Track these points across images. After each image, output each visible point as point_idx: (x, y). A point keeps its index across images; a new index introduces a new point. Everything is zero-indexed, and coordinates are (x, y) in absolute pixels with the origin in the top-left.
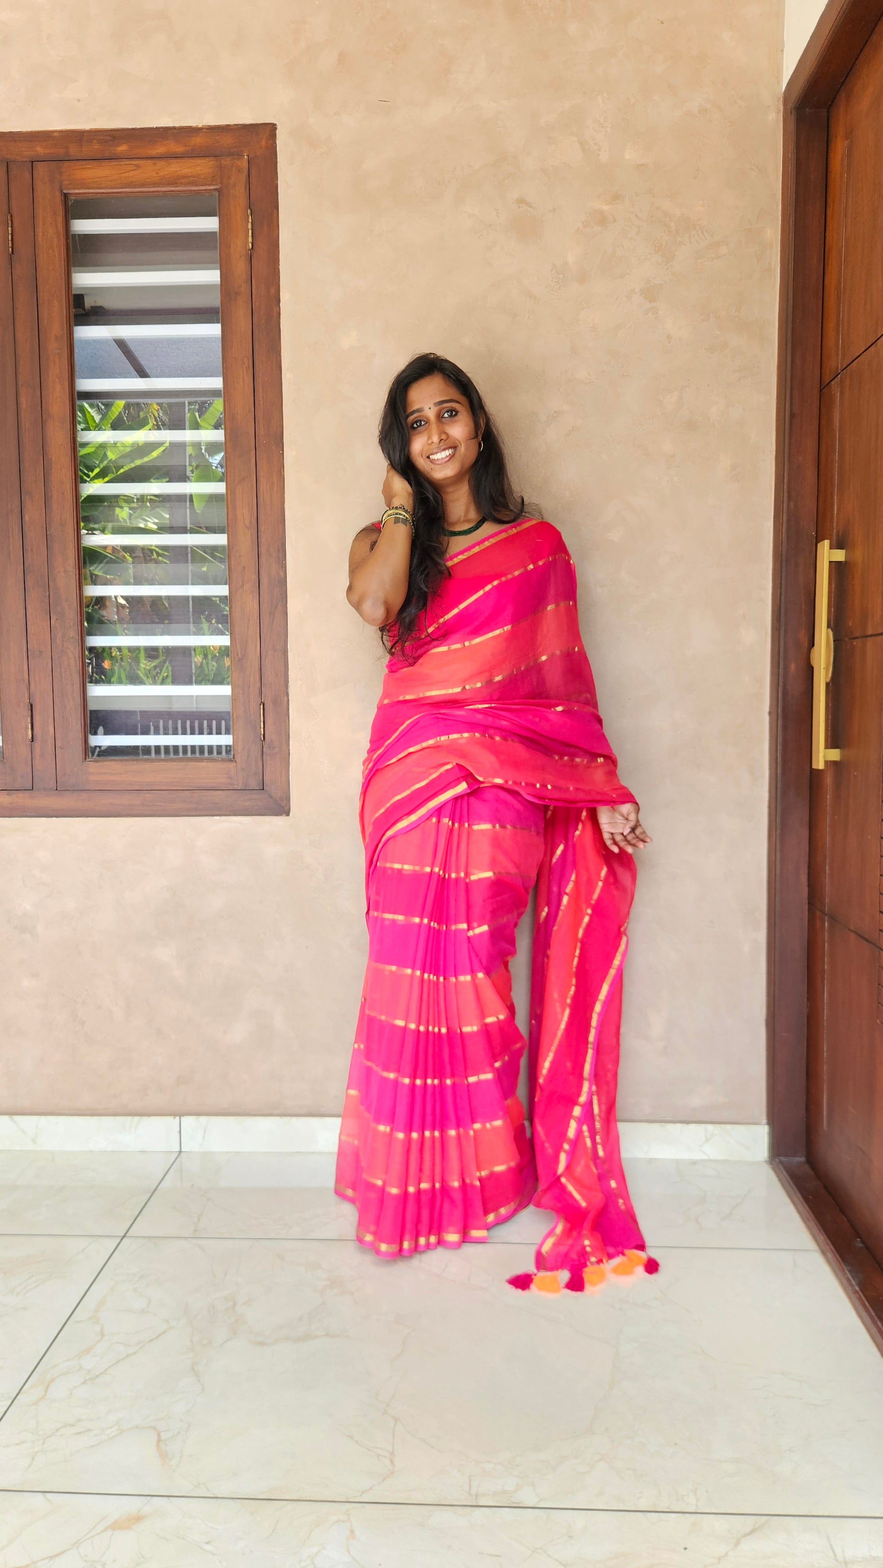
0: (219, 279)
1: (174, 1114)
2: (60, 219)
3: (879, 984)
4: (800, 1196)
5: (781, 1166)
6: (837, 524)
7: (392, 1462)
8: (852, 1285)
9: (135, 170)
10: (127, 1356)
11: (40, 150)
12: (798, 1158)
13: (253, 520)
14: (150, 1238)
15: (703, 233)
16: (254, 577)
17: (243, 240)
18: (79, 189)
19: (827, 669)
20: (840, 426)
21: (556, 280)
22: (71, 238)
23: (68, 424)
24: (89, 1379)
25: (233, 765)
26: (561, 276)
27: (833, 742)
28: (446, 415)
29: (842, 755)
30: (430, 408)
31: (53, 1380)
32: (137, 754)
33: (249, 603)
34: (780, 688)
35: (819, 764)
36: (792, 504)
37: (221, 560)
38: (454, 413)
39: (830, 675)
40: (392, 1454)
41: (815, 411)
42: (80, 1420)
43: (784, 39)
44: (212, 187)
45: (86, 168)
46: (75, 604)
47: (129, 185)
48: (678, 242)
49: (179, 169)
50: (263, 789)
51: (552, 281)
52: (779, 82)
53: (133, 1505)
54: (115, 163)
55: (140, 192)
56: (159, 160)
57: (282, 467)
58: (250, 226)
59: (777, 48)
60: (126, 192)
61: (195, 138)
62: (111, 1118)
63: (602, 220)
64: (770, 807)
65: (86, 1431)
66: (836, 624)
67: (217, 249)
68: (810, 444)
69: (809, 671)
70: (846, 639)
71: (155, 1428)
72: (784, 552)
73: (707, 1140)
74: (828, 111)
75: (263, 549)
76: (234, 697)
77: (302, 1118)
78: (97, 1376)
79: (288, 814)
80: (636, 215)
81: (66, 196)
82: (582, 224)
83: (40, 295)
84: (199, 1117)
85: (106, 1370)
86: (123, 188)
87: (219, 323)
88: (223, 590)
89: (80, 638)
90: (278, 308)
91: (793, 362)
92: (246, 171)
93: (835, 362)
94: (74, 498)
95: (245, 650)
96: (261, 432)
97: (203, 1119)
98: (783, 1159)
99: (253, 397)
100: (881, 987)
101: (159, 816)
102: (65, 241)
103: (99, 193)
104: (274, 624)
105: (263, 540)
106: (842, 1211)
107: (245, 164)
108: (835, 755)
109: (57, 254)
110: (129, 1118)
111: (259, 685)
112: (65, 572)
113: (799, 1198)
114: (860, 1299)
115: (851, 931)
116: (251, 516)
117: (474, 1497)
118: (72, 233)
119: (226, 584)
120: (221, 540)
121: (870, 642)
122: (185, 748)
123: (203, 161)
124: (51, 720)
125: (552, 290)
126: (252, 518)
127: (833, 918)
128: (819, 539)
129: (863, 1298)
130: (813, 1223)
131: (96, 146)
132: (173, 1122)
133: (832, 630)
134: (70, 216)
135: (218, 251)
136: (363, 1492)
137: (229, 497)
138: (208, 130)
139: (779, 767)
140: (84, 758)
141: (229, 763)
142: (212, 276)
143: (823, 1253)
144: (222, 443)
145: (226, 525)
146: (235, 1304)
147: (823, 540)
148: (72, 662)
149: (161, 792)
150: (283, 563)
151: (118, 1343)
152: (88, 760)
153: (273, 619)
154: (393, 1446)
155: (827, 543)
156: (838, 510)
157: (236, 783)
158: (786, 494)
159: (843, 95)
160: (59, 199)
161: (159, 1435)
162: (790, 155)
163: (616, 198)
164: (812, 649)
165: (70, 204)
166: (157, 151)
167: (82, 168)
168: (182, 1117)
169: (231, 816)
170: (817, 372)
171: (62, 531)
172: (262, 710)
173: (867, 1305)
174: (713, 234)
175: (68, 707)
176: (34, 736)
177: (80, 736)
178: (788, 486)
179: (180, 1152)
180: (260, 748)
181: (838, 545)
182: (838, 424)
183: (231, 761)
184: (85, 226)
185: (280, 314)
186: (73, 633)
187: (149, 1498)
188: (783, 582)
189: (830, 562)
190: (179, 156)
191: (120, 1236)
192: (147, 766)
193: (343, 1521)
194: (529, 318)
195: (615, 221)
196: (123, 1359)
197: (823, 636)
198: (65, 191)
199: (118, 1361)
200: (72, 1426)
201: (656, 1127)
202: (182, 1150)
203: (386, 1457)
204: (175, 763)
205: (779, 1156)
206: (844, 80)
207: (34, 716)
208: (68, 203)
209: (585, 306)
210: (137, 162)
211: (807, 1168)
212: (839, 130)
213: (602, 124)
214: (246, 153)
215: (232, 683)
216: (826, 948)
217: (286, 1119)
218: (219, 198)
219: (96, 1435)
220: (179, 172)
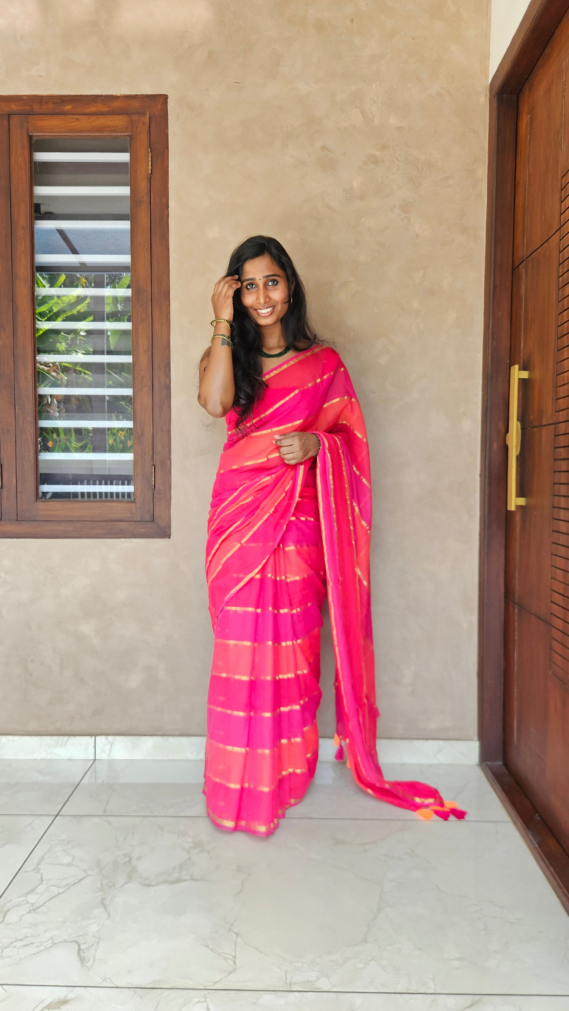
0: (129, 192)
1: (90, 735)
2: (27, 151)
3: (551, 648)
4: (499, 786)
5: (487, 768)
6: (523, 355)
7: (235, 963)
8: (533, 844)
9: (76, 121)
10: (59, 894)
11: (14, 107)
12: (498, 762)
13: (149, 347)
14: (74, 816)
15: (439, 171)
16: (150, 383)
17: (145, 167)
18: (40, 133)
19: (517, 446)
20: (525, 294)
21: (346, 198)
22: (33, 163)
23: (29, 283)
24: (33, 909)
25: (133, 505)
26: (349, 196)
27: (521, 493)
28: (270, 284)
29: (527, 502)
30: (260, 279)
31: (9, 910)
32: (69, 497)
33: (146, 400)
34: (486, 459)
35: (512, 507)
36: (494, 342)
37: (129, 373)
38: (275, 283)
39: (519, 450)
40: (235, 957)
41: (509, 284)
42: (26, 937)
43: (490, 51)
44: (126, 134)
45: (44, 119)
46: (32, 399)
47: (71, 131)
48: (423, 175)
49: (105, 122)
50: (153, 521)
51: (343, 198)
52: (487, 78)
53: (61, 993)
54: (63, 117)
55: (79, 136)
56: (91, 116)
57: (169, 313)
58: (150, 159)
59: (486, 57)
60: (70, 136)
61: (115, 103)
62: (49, 737)
63: (375, 161)
64: (480, 535)
65: (30, 944)
66: (522, 418)
67: (128, 174)
68: (506, 305)
69: (505, 449)
70: (529, 428)
71: (76, 942)
72: (489, 373)
73: (439, 751)
74: (517, 96)
75: (155, 366)
76: (135, 461)
77: (176, 737)
78: (38, 908)
79: (169, 537)
80: (397, 158)
81: (30, 137)
82: (363, 163)
83: (13, 199)
84: (108, 736)
85: (46, 902)
86: (67, 133)
87: (129, 220)
88: (128, 392)
89: (34, 421)
90: (167, 211)
91: (495, 253)
92: (148, 124)
93: (522, 253)
94: (33, 330)
95: (143, 430)
96: (155, 290)
97: (110, 738)
98: (489, 763)
99: (150, 268)
100: (551, 650)
101: (85, 538)
102: (29, 166)
103: (52, 136)
104: (162, 414)
105: (156, 360)
106: (526, 796)
107: (147, 120)
108: (522, 501)
109: (24, 174)
110: (61, 737)
111: (151, 453)
112: (26, 378)
113: (499, 788)
114: (538, 852)
115: (532, 614)
116: (148, 344)
117: (289, 985)
118: (35, 161)
119: (131, 388)
120: (128, 359)
121: (544, 429)
122: (101, 494)
123: (120, 117)
124: (14, 475)
125: (344, 204)
126: (149, 345)
127: (521, 607)
128: (511, 364)
129: (541, 852)
130: (508, 804)
131: (51, 106)
132: (91, 740)
133: (520, 422)
134: (33, 150)
135: (129, 176)
136: (215, 983)
137: (134, 332)
138: (124, 98)
139: (486, 510)
140: (36, 499)
141: (131, 504)
142: (125, 191)
143: (515, 823)
144: (130, 297)
145: (132, 350)
146: (130, 859)
147: (516, 364)
148: (29, 437)
149: (86, 522)
150: (168, 374)
151: (51, 885)
152: (38, 501)
153: (162, 410)
154: (235, 952)
155: (517, 366)
156: (524, 346)
157: (136, 517)
158: (490, 337)
159: (527, 86)
160: (26, 139)
161: (79, 946)
162: (493, 124)
163: (384, 147)
164: (507, 435)
165: (33, 142)
166: (90, 110)
167: (41, 120)
168: (96, 737)
169: (132, 538)
170: (511, 259)
171: (24, 352)
172: (153, 470)
173: (544, 856)
174: (445, 171)
175: (25, 465)
176: (3, 485)
177: (33, 485)
178: (492, 331)
179: (95, 760)
180: (152, 494)
181: (524, 368)
182: (524, 292)
183: (132, 502)
184: (42, 157)
185: (169, 215)
186: (30, 418)
187: (72, 988)
188: (489, 392)
189: (519, 379)
190: (105, 113)
191: (54, 815)
192: (77, 505)
193: (203, 1002)
194: (328, 221)
195: (383, 162)
196: (56, 896)
197: (515, 425)
198: (30, 134)
199: (52, 898)
200: (21, 940)
201: (406, 742)
202: (96, 758)
203: (230, 959)
204: (96, 503)
205: (486, 761)
206: (528, 77)
207: (3, 472)
208: (32, 142)
209: (364, 215)
210: (77, 117)
211: (504, 770)
212: (525, 108)
213: (375, 101)
214: (148, 113)
215: (134, 452)
216: (516, 626)
217: (165, 738)
218: (130, 141)
219: (37, 947)
220: (105, 123)
